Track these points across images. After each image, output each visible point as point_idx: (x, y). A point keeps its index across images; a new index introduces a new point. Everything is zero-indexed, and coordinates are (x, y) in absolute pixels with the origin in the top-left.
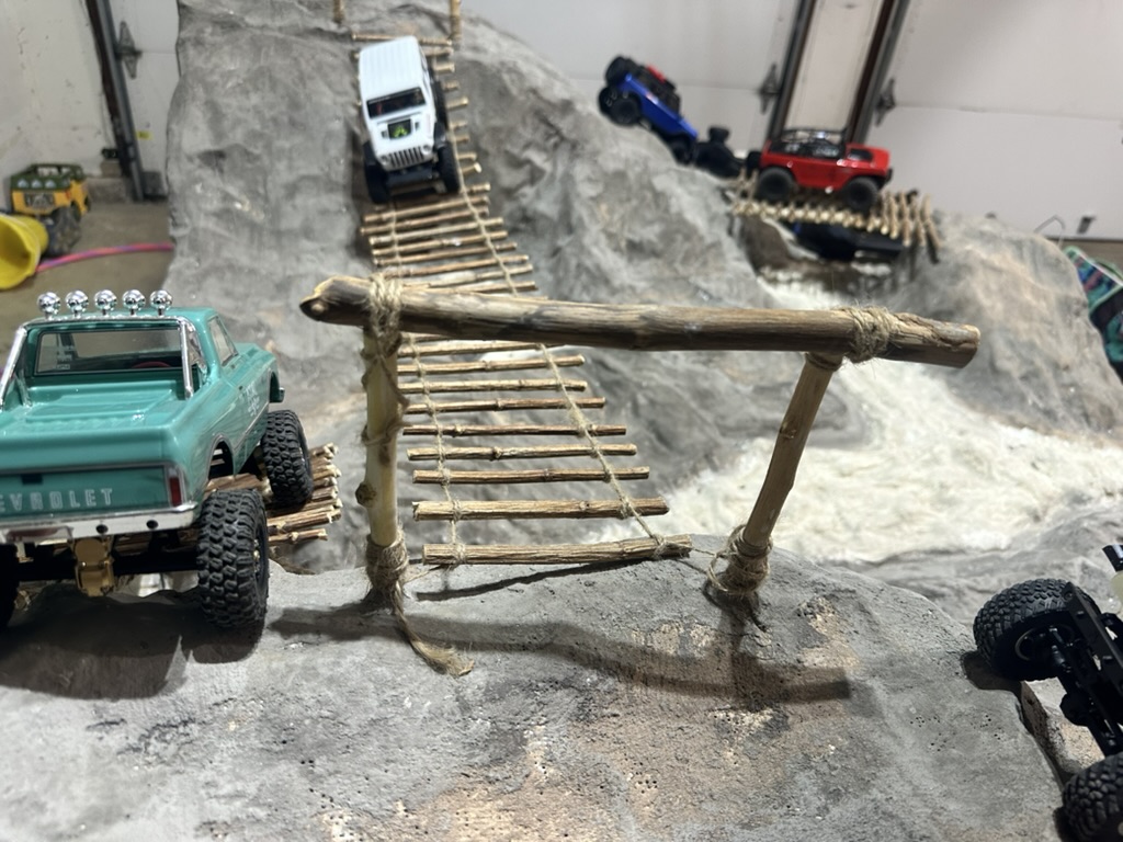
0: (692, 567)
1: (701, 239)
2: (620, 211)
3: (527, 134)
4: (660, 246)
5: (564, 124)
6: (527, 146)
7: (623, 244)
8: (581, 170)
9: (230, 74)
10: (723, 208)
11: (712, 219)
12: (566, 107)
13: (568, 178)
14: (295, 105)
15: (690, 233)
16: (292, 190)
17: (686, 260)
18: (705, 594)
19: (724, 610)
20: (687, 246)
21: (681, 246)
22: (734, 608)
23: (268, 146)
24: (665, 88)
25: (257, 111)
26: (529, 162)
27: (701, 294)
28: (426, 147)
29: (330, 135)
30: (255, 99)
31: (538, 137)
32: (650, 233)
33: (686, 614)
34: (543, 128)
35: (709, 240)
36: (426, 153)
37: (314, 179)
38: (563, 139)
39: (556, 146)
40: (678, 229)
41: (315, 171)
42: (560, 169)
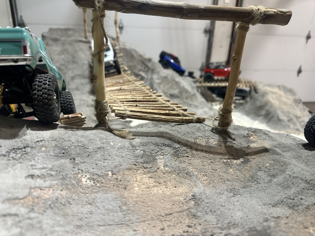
0: (206, 125)
1: (190, 93)
2: (167, 87)
3: (139, 67)
4: (179, 95)
5: (150, 65)
6: (140, 70)
7: (168, 95)
8: (155, 77)
9: (56, 51)
10: (194, 85)
11: (193, 88)
12: (150, 60)
13: (152, 79)
14: (74, 57)
15: (187, 91)
16: (73, 78)
17: (187, 98)
18: (212, 131)
19: (219, 135)
20: (186, 95)
21: (185, 95)
22: (223, 135)
23: (66, 67)
24: (176, 59)
25: (63, 59)
26: (140, 75)
27: (192, 106)
28: (111, 60)
29: (84, 64)
30: (63, 57)
31: (143, 68)
32: (176, 92)
33: (207, 135)
34: (144, 66)
35: (192, 93)
36: (112, 62)
37: (79, 75)
38: (149, 69)
39: (148, 71)
40: (183, 91)
41: (79, 73)
42: (149, 77)
